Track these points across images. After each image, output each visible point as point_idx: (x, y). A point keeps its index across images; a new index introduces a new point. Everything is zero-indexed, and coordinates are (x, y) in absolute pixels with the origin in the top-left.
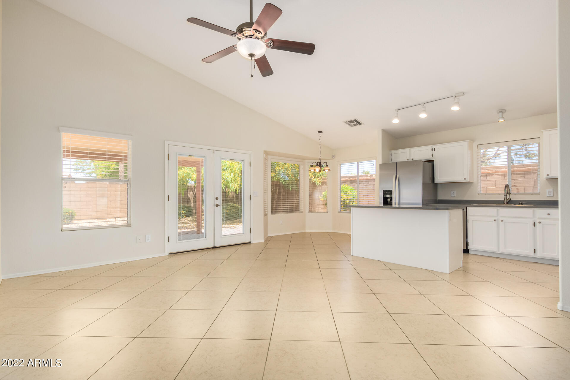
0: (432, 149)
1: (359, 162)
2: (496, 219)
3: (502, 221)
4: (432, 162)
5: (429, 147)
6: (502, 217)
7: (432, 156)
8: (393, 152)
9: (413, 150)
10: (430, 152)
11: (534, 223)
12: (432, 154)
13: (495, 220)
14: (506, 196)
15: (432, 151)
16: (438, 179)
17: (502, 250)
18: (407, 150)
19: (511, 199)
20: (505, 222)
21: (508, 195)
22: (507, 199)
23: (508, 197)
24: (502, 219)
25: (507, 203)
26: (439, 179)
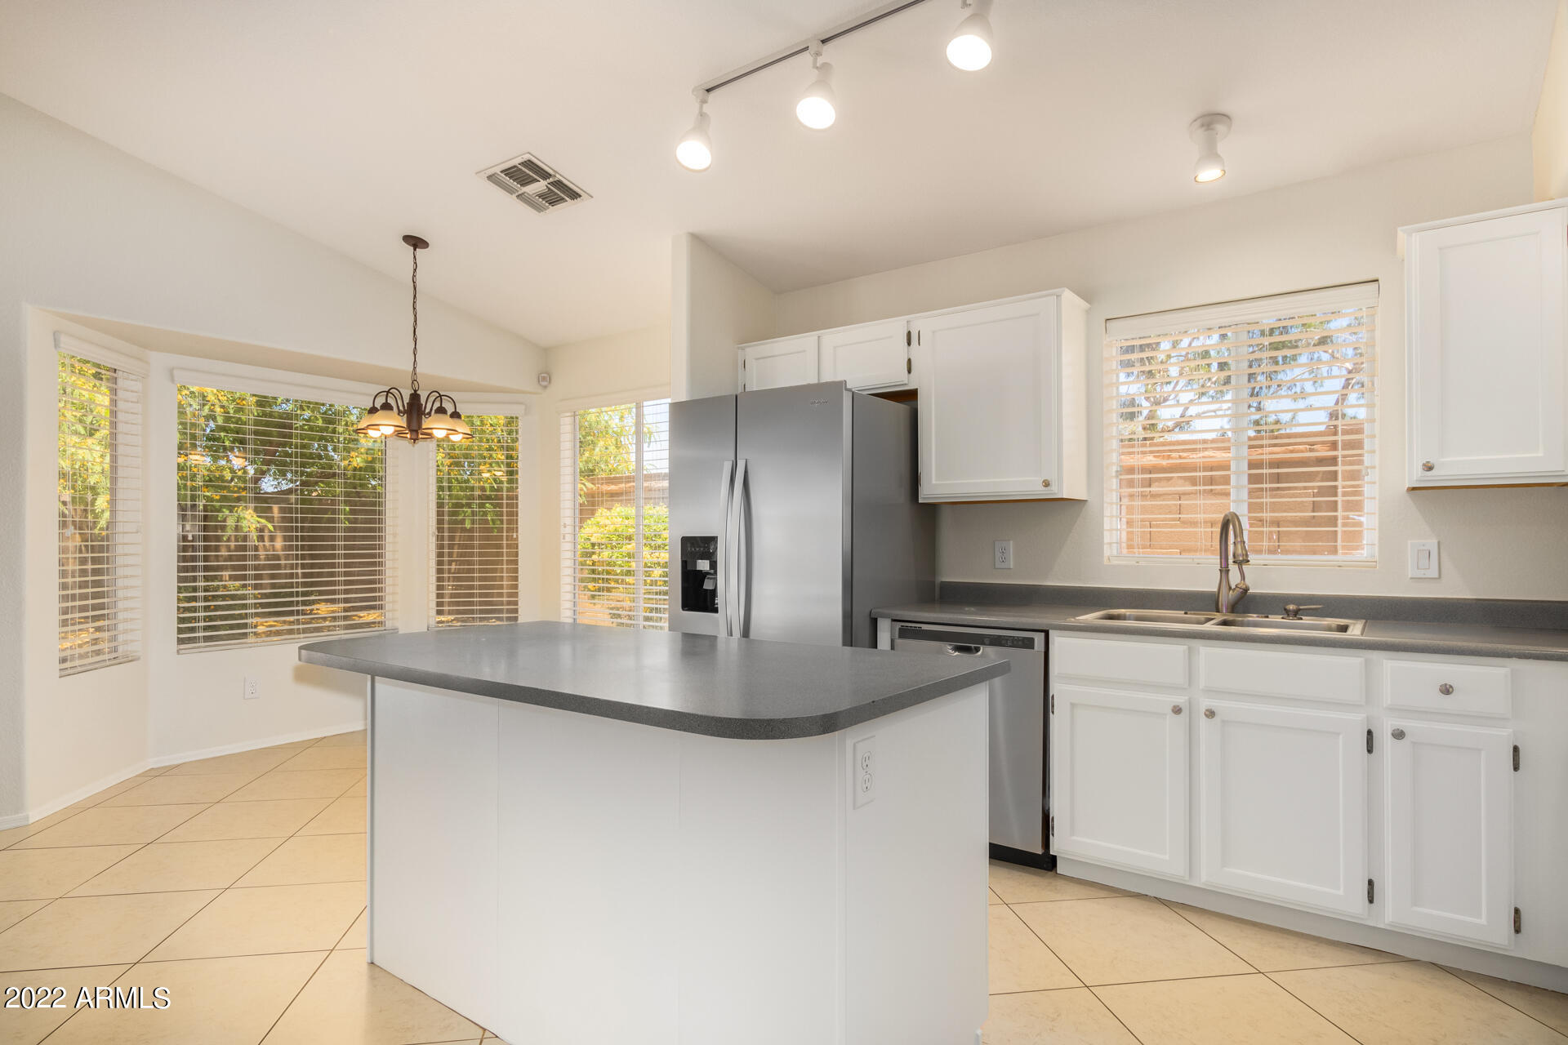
0: (909, 334)
1: (645, 403)
2: (1180, 700)
3: (1211, 714)
4: (908, 397)
5: (895, 328)
6: (1210, 692)
7: (909, 371)
8: (753, 351)
9: (833, 338)
10: (900, 351)
11: (1370, 733)
12: (909, 361)
13: (1177, 710)
14: (1224, 570)
15: (909, 344)
16: (934, 482)
17: (1210, 874)
18: (807, 341)
19: (1246, 590)
20: (1223, 721)
21: (1234, 569)
22: (1230, 588)
23: (1234, 578)
24: (1213, 703)
25: (1234, 608)
26: (936, 485)
